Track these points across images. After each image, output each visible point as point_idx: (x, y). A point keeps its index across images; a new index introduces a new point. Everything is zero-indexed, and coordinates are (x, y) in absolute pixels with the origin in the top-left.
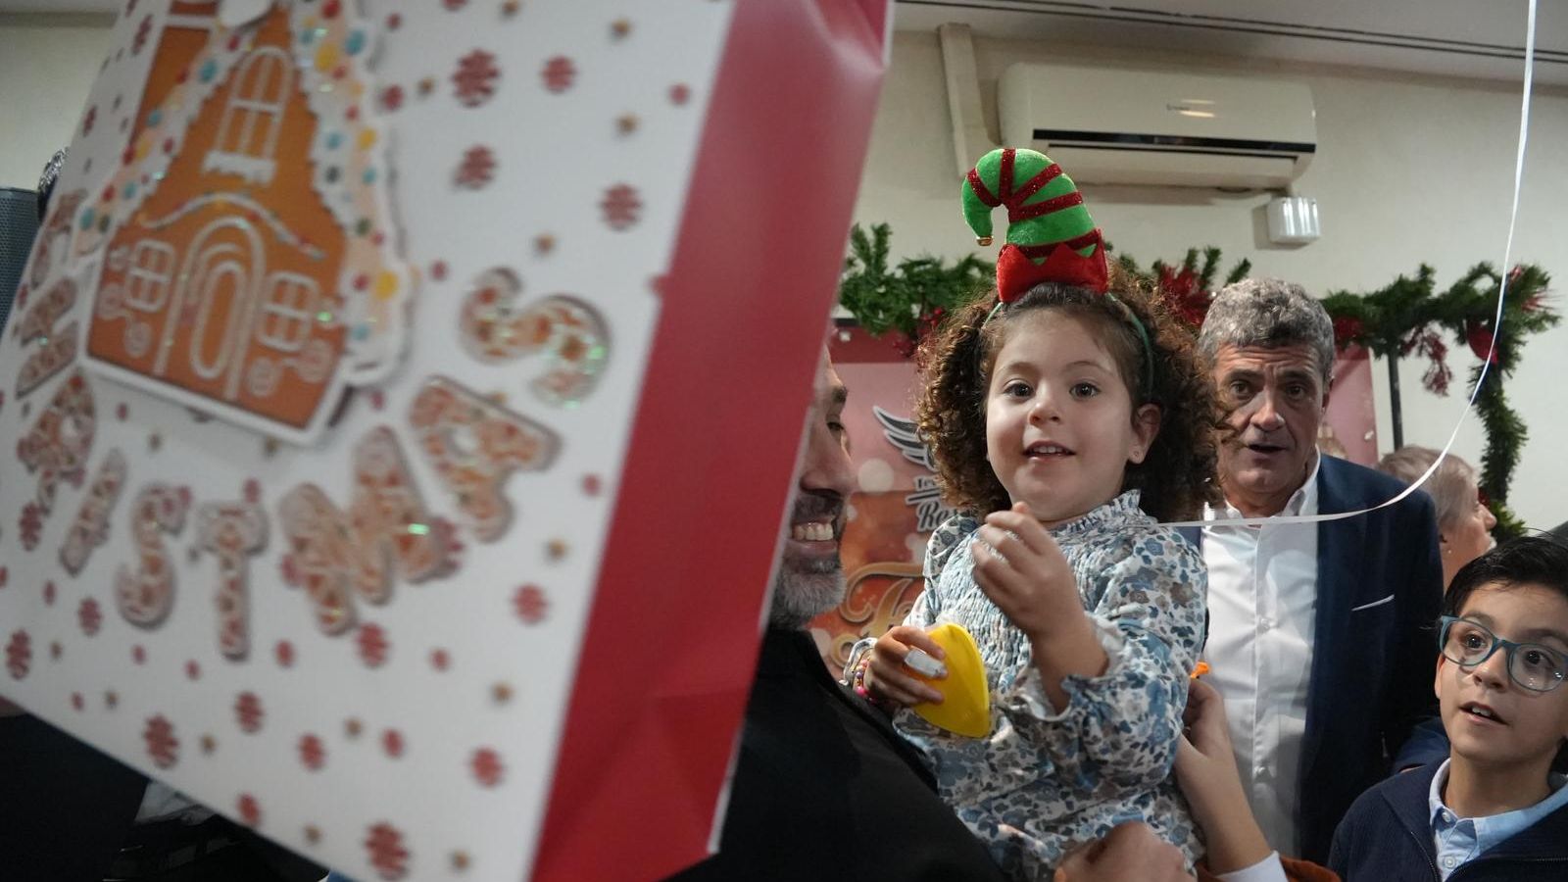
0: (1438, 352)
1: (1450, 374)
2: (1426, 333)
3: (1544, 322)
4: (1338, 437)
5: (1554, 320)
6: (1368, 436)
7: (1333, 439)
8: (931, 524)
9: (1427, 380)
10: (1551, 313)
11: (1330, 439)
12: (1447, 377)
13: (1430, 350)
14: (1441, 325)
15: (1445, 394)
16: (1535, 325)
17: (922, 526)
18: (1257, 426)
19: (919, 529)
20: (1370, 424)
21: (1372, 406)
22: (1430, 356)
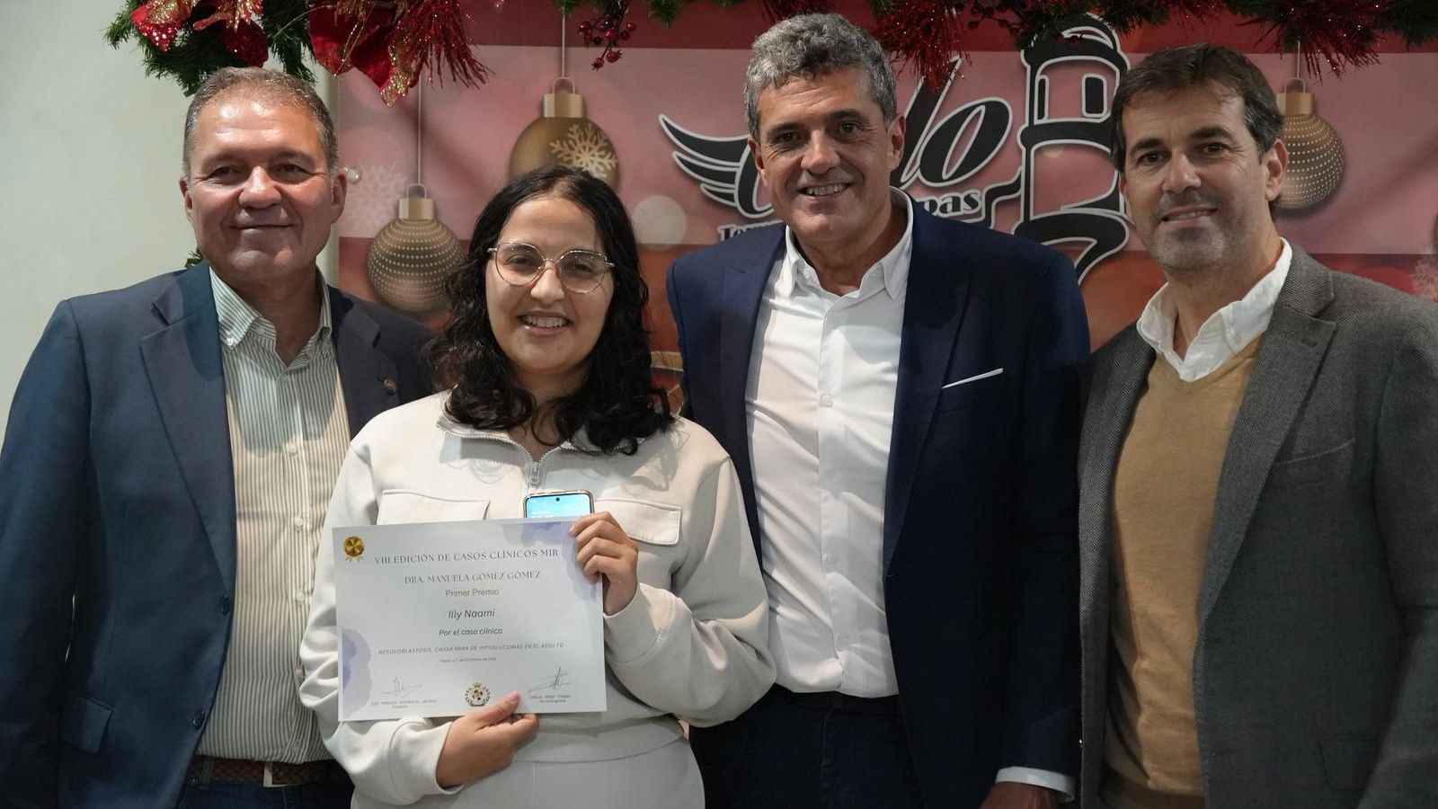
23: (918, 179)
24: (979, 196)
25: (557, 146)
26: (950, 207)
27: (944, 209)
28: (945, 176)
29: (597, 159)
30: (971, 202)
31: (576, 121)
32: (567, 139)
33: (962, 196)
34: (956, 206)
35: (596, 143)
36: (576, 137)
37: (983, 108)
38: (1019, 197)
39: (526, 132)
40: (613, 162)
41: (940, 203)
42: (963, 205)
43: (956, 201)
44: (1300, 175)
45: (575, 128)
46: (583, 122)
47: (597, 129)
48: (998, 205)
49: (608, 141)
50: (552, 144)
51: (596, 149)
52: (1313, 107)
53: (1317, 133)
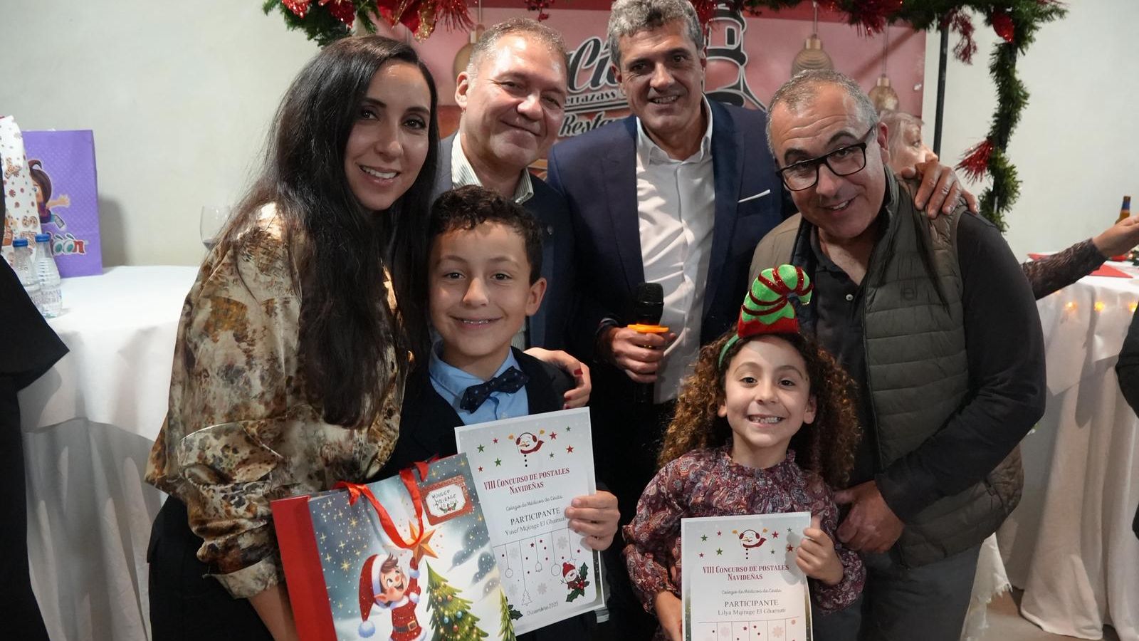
0: (967, 29)
1: (975, 48)
2: (959, 14)
3: (1053, 15)
4: (893, 87)
5: (1061, 13)
6: (917, 88)
7: (889, 88)
8: (568, 132)
9: (957, 51)
10: (1061, 7)
11: (886, 87)
12: (972, 50)
13: (961, 27)
14: (973, 9)
15: (969, 63)
16: (1044, 16)
17: (562, 132)
19: (559, 135)
20: (920, 79)
21: (923, 66)
22: (961, 32)
39: (462, 49)
52: (822, 45)
53: (822, 58)
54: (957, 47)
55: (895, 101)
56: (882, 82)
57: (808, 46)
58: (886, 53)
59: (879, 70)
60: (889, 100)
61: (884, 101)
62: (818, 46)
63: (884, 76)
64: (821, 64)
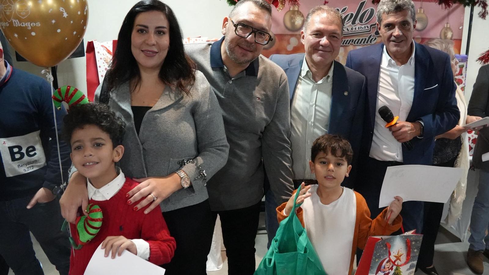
0: (485, 6)
1: (487, 13)
4: (451, 27)
6: (460, 28)
7: (449, 28)
9: (480, 14)
12: (486, 14)
13: (482, 5)
15: (485, 19)
18: (394, 36)
20: (462, 24)
21: (463, 19)
22: (482, 7)
23: (358, 23)
24: (369, 26)
25: (292, 16)
26: (364, 28)
27: (363, 28)
28: (363, 22)
29: (300, 18)
30: (368, 27)
31: (297, 11)
32: (295, 14)
33: (366, 26)
34: (365, 28)
35: (300, 15)
36: (296, 14)
37: (370, 10)
38: (376, 27)
39: (287, 12)
40: (303, 19)
41: (362, 27)
42: (366, 28)
43: (365, 27)
44: (421, 24)
45: (296, 12)
46: (298, 11)
47: (300, 12)
48: (372, 27)
49: (302, 15)
50: (292, 15)
51: (300, 16)
52: (424, 12)
53: (424, 16)
54: (480, 13)
55: (452, 33)
56: (447, 26)
57: (418, 12)
58: (449, 14)
59: (445, 21)
60: (449, 33)
61: (447, 33)
62: (422, 12)
63: (447, 23)
64: (423, 19)
